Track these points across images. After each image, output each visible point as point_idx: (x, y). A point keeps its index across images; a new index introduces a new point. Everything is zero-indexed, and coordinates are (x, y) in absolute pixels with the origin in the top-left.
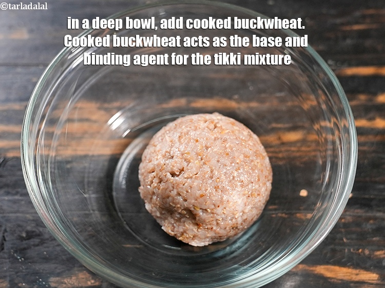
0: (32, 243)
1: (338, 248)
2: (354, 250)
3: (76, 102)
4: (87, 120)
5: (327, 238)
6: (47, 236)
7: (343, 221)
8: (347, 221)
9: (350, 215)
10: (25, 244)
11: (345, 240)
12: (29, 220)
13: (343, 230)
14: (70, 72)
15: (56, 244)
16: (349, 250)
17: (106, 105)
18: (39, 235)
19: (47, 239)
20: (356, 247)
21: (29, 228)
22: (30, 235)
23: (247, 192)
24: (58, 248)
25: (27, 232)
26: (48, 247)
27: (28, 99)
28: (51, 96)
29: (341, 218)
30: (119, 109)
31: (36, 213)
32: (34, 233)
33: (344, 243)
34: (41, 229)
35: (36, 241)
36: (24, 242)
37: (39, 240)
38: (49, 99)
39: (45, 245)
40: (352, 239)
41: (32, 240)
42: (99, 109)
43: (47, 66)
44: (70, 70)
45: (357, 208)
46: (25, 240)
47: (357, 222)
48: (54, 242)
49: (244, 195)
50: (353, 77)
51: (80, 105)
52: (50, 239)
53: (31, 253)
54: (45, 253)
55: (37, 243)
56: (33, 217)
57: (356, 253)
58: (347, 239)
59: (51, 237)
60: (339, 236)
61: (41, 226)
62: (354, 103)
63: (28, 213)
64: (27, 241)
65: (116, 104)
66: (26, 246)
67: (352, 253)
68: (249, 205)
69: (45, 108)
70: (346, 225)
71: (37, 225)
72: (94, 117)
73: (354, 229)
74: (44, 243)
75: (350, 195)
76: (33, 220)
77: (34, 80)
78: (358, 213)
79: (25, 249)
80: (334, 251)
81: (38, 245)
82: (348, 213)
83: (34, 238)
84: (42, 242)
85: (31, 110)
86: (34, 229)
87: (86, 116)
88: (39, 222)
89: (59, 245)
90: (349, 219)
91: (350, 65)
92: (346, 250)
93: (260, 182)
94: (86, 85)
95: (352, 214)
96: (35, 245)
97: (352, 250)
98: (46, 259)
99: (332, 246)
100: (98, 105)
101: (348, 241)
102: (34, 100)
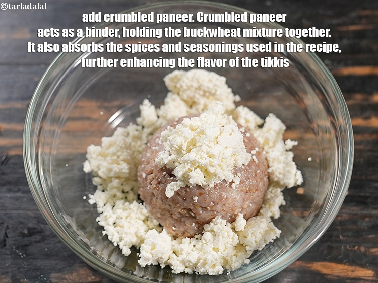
0: (34, 240)
1: (335, 245)
2: (350, 247)
3: (77, 101)
4: (88, 119)
5: (323, 236)
6: (48, 233)
7: (339, 218)
8: (343, 219)
9: (346, 213)
10: (26, 240)
11: (341, 237)
12: (31, 217)
13: (339, 227)
14: (71, 72)
15: (57, 241)
16: (345, 247)
17: (106, 104)
18: (40, 232)
19: (49, 236)
20: (352, 244)
21: (31, 225)
22: (32, 232)
23: (245, 188)
24: (59, 245)
25: (29, 229)
26: (49, 244)
27: (30, 98)
28: (52, 95)
29: (337, 216)
30: (119, 108)
31: (38, 210)
32: (36, 230)
33: (340, 240)
34: (42, 226)
35: (38, 237)
36: (26, 239)
37: (40, 237)
38: (51, 98)
39: (47, 241)
40: (348, 236)
41: (34, 236)
42: (100, 107)
43: (49, 65)
44: (71, 69)
45: (354, 206)
46: (27, 237)
47: (353, 220)
48: (55, 239)
49: (242, 191)
50: (349, 77)
51: (80, 104)
52: (51, 236)
53: (33, 249)
54: (46, 249)
55: (38, 240)
56: (35, 214)
57: (352, 250)
58: (344, 236)
59: (52, 234)
60: (335, 233)
61: (43, 223)
62: (351, 102)
63: (29, 210)
64: (29, 238)
65: (116, 103)
66: (27, 242)
67: (348, 250)
68: (247, 200)
69: (46, 107)
70: (342, 223)
71: (39, 222)
72: (95, 116)
73: (350, 226)
74: (45, 240)
75: (347, 194)
76: (35, 217)
77: (36, 79)
78: (353, 210)
79: (26, 245)
80: (330, 248)
81: (39, 242)
82: (344, 211)
83: (35, 234)
84: (43, 239)
85: (33, 109)
86: (36, 226)
87: (86, 114)
88: (41, 220)
89: (60, 242)
90: (345, 217)
91: (347, 65)
92: (342, 247)
93: (257, 178)
94: (87, 84)
95: (348, 211)
96: (37, 242)
97: (348, 247)
98: (48, 256)
99: (328, 244)
100: (99, 104)
101: (344, 238)
102: (36, 99)
